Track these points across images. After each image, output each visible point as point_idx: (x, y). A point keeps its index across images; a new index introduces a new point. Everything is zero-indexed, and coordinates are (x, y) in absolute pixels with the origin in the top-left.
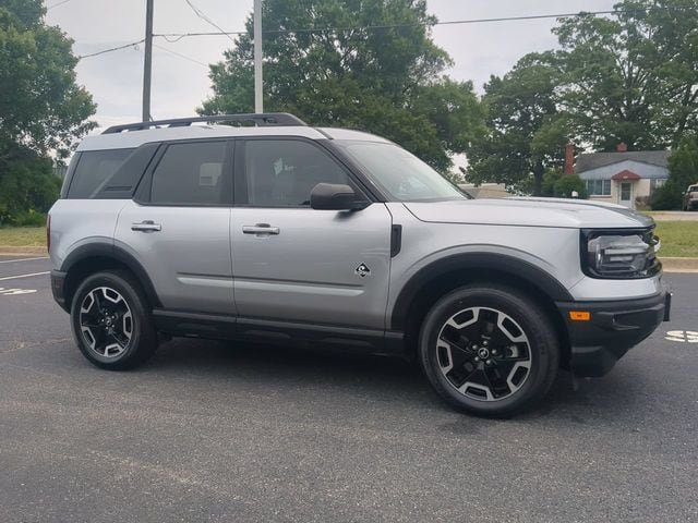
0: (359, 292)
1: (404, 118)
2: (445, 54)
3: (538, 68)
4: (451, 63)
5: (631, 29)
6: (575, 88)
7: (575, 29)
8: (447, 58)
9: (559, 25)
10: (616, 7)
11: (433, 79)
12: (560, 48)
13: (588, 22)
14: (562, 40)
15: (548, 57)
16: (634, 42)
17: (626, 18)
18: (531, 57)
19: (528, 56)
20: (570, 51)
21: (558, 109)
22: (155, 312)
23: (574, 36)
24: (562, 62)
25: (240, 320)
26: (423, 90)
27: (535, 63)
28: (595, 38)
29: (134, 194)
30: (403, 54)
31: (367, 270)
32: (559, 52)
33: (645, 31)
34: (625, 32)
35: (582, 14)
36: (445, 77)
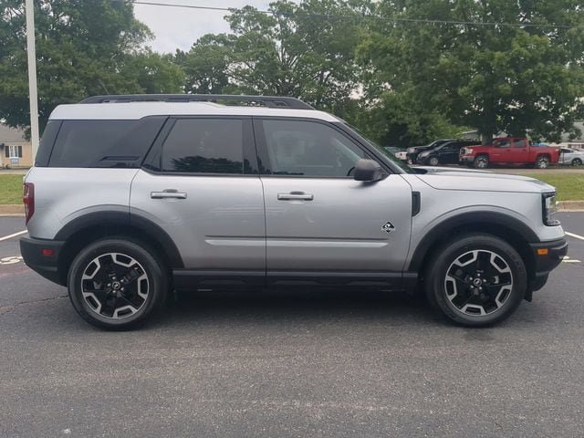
0: (383, 244)
1: (119, 82)
2: (146, 28)
3: (214, 47)
4: (152, 36)
5: (283, 24)
6: (244, 66)
7: (242, 19)
8: (149, 32)
9: (230, 14)
10: (271, 5)
11: (137, 49)
12: (232, 32)
13: (252, 15)
14: (233, 27)
15: (221, 38)
16: (285, 35)
17: (278, 14)
18: (208, 38)
19: (206, 36)
20: (238, 35)
21: (229, 81)
22: (175, 272)
23: (242, 24)
24: (232, 44)
25: (269, 273)
26: (129, 58)
27: (212, 43)
28: (257, 28)
29: (141, 164)
30: (116, 24)
31: (392, 227)
32: (231, 36)
33: (293, 26)
34: (278, 26)
35: (248, 8)
36: (147, 48)
